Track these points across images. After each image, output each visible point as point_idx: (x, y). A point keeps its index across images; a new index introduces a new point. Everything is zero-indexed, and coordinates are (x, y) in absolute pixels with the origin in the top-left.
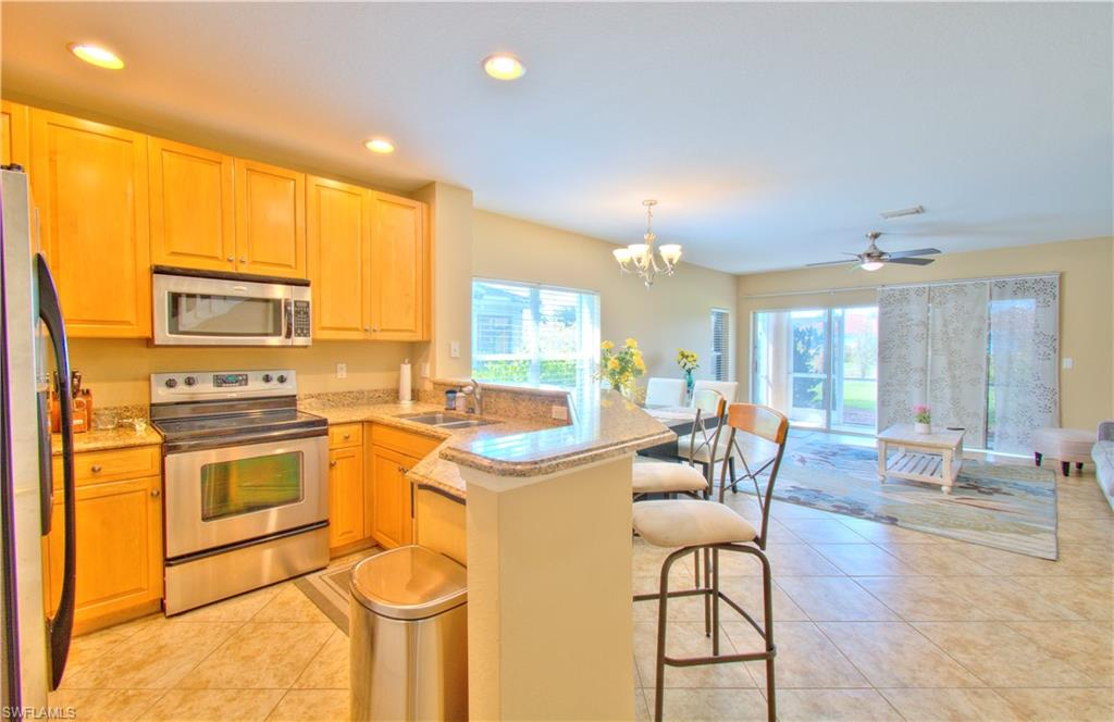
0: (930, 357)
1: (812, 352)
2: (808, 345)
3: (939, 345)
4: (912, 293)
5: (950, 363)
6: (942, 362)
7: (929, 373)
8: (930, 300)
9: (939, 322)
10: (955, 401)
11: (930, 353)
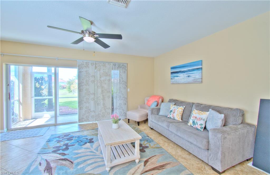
0: (96, 89)
1: (43, 87)
2: (42, 84)
3: (99, 84)
4: (90, 64)
5: (102, 91)
6: (100, 90)
7: (96, 94)
8: (96, 68)
9: (99, 76)
10: (104, 104)
11: (96, 87)
